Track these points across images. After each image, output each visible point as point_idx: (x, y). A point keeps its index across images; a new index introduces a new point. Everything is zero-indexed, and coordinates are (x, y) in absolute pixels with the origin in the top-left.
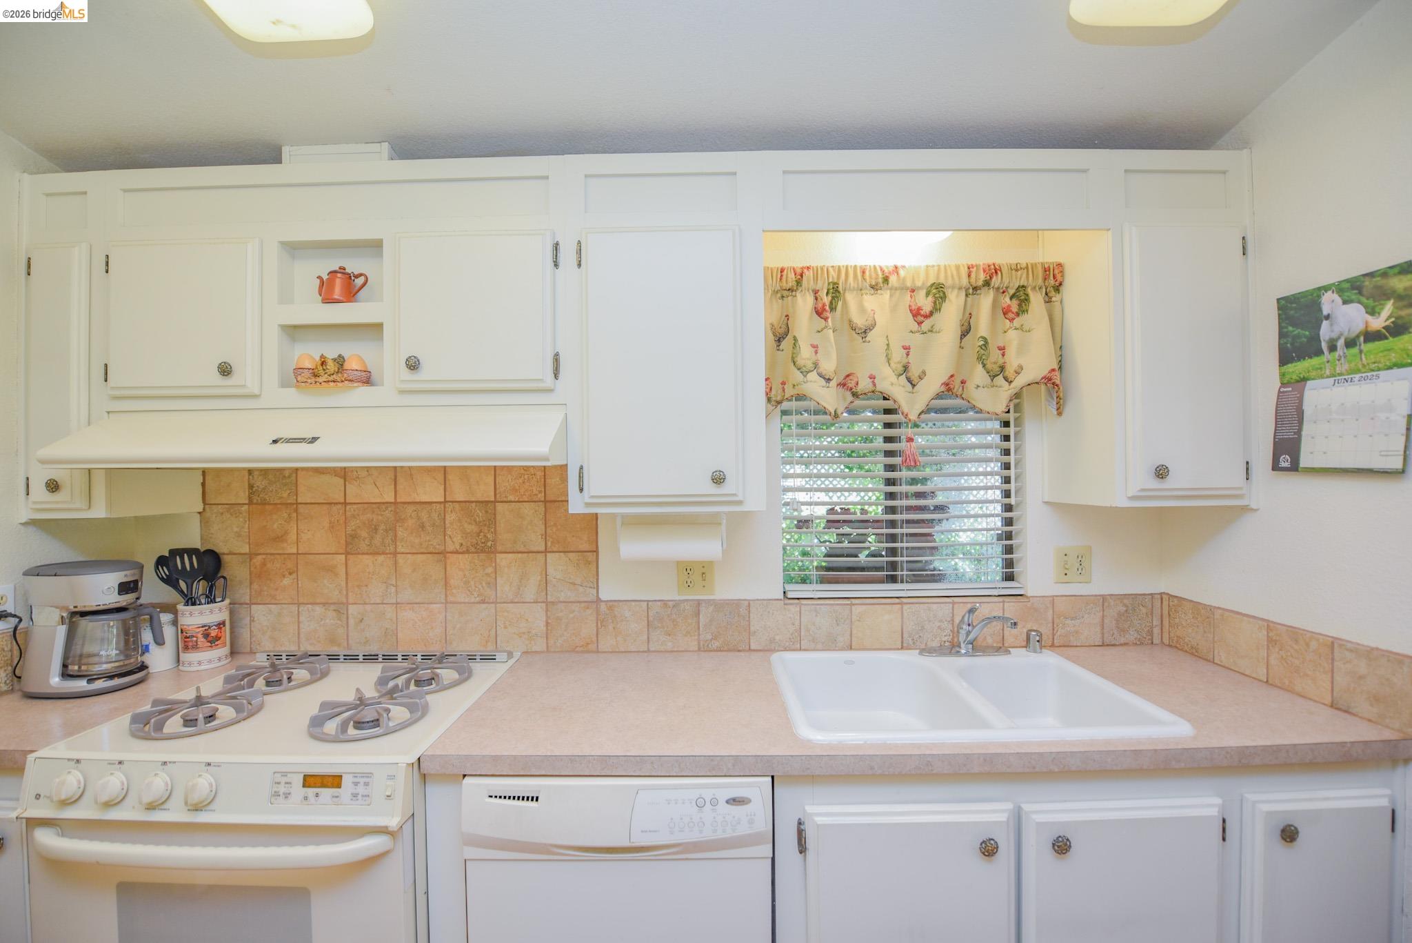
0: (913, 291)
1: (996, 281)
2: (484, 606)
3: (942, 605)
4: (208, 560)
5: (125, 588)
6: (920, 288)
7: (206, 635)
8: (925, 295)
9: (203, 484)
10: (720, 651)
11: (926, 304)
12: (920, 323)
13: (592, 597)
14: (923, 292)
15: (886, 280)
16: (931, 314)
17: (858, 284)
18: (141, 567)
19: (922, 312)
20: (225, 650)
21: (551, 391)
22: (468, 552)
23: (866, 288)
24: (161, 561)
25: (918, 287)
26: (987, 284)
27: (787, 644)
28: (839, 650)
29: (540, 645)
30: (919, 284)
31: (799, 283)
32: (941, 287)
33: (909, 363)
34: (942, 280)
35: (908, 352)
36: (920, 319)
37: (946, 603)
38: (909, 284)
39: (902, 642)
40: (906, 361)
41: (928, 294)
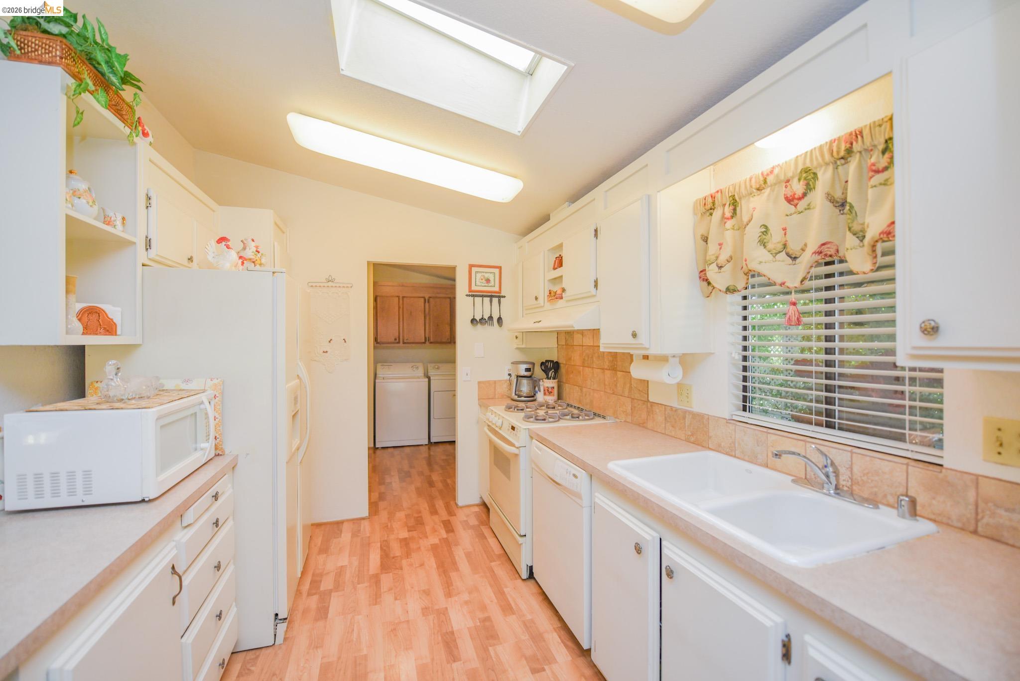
0: (788, 181)
1: (857, 147)
2: (614, 395)
3: (841, 451)
4: (556, 365)
5: (528, 370)
6: (793, 177)
7: (548, 391)
8: (798, 181)
9: (557, 337)
10: (694, 444)
11: (798, 188)
12: (796, 206)
13: (645, 399)
14: (796, 180)
15: (765, 181)
16: (804, 195)
17: (747, 191)
18: (533, 364)
19: (796, 196)
20: (555, 397)
21: (594, 296)
22: (609, 370)
23: (753, 192)
24: (542, 364)
25: (791, 177)
26: (849, 151)
27: (728, 450)
28: (759, 465)
29: (629, 420)
30: (790, 174)
31: (714, 203)
32: (810, 170)
33: (786, 241)
34: (808, 164)
35: (785, 232)
36: (796, 201)
37: (845, 450)
38: (782, 177)
39: (806, 474)
40: (784, 240)
41: (799, 180)
